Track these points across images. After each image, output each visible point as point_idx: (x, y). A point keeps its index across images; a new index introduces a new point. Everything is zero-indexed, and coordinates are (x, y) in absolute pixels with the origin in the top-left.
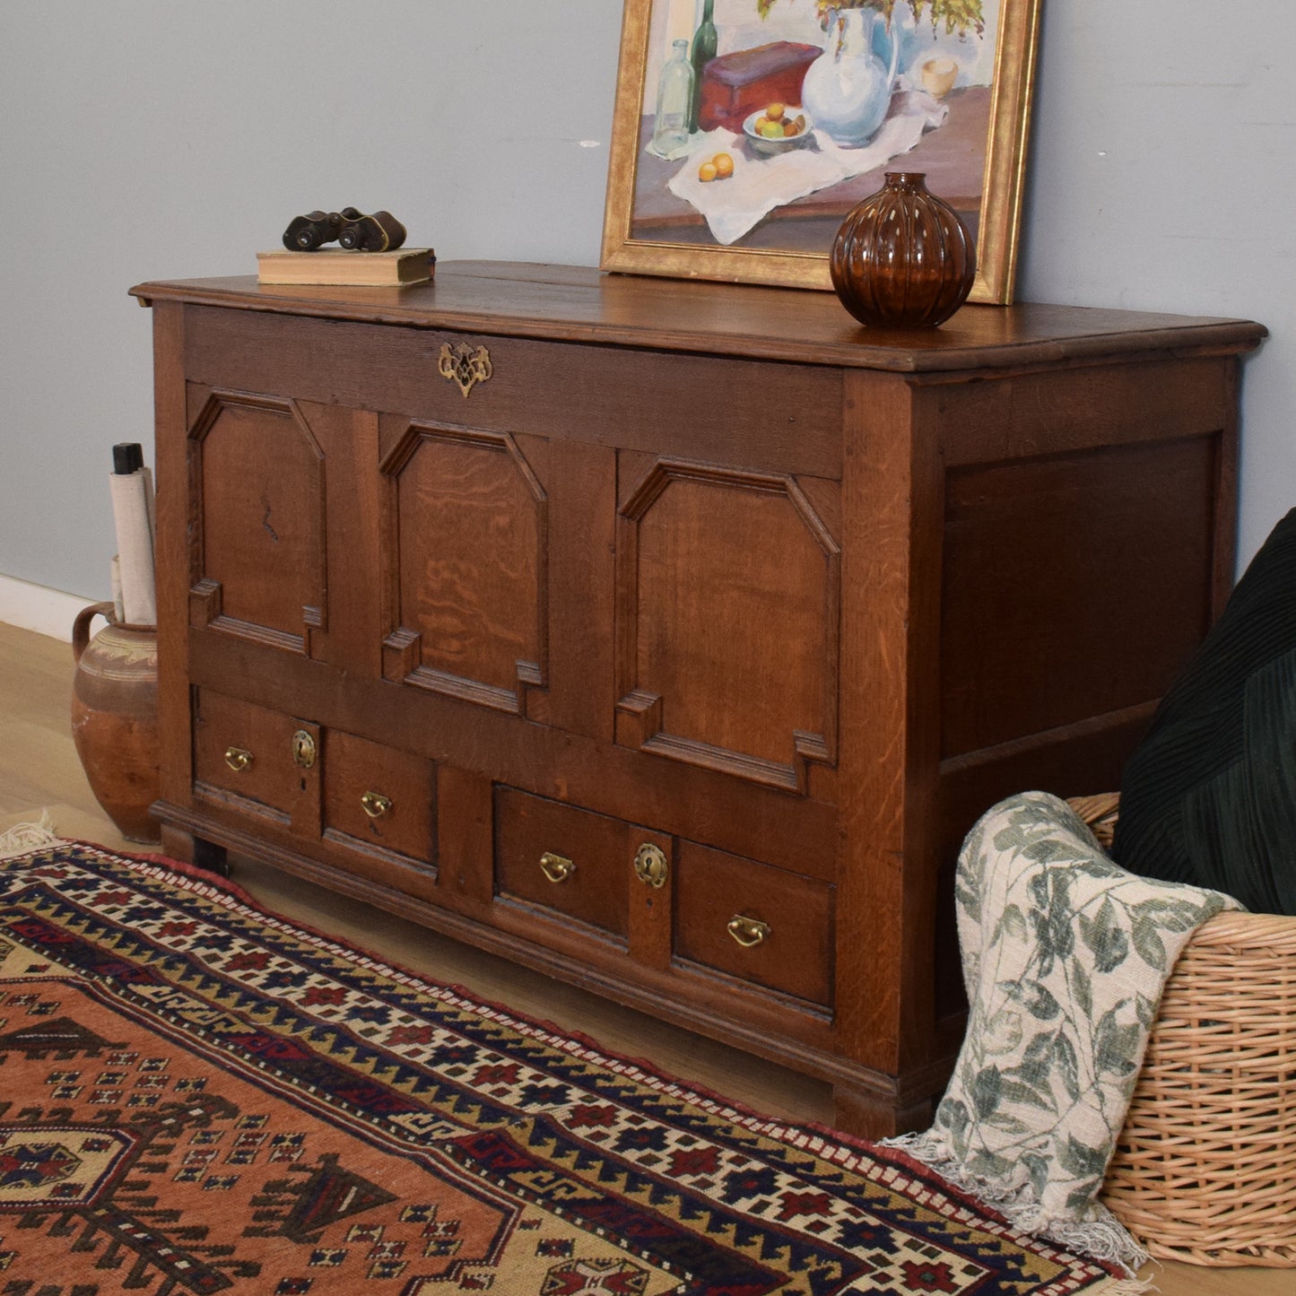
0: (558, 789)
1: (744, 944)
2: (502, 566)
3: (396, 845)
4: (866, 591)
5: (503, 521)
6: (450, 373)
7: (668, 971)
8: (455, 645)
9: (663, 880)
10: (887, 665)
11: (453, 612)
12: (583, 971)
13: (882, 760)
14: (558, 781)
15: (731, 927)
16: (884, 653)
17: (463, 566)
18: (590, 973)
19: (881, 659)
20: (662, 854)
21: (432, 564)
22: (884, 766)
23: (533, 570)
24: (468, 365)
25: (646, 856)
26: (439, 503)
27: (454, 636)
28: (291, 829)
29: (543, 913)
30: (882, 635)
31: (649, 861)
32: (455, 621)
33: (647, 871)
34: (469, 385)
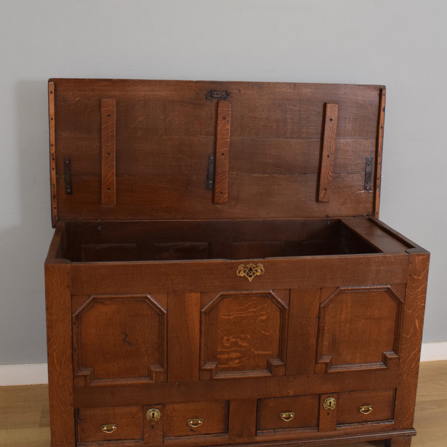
0: (289, 393)
1: (366, 413)
2: (263, 332)
3: (203, 433)
4: (413, 311)
5: (264, 318)
6: (242, 274)
7: (335, 430)
8: (237, 361)
9: (334, 406)
10: (418, 328)
11: (236, 351)
12: (300, 442)
13: (414, 352)
14: (289, 391)
15: (362, 411)
16: (417, 325)
17: (242, 336)
18: (303, 442)
19: (416, 327)
20: (334, 399)
21: (225, 338)
22: (415, 353)
23: (277, 330)
24: (252, 271)
25: (329, 402)
26: (231, 318)
27: (236, 358)
28: (145, 444)
29: (280, 431)
30: (416, 320)
31: (330, 403)
32: (237, 354)
33: (330, 406)
34: (253, 277)
